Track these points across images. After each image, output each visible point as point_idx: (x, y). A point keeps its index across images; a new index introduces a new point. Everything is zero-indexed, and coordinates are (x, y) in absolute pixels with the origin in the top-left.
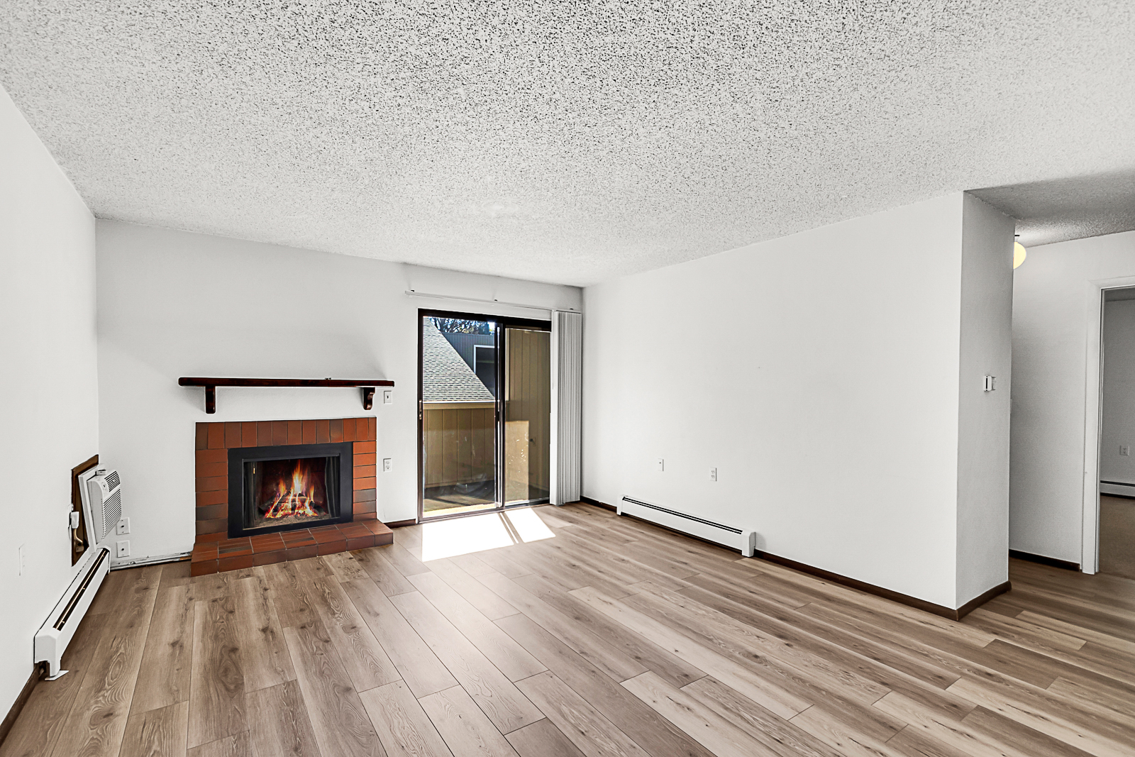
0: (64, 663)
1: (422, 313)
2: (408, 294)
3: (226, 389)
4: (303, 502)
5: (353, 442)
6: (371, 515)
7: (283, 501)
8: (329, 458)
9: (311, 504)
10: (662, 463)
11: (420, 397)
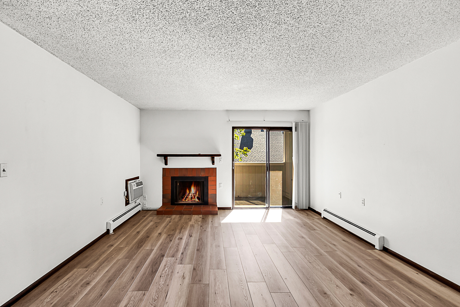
0: (114, 230)
1: (234, 128)
2: (228, 121)
3: (171, 158)
4: (195, 196)
5: (208, 177)
6: (215, 204)
7: (188, 195)
8: (201, 181)
9: (197, 197)
10: (340, 194)
11: (233, 160)
